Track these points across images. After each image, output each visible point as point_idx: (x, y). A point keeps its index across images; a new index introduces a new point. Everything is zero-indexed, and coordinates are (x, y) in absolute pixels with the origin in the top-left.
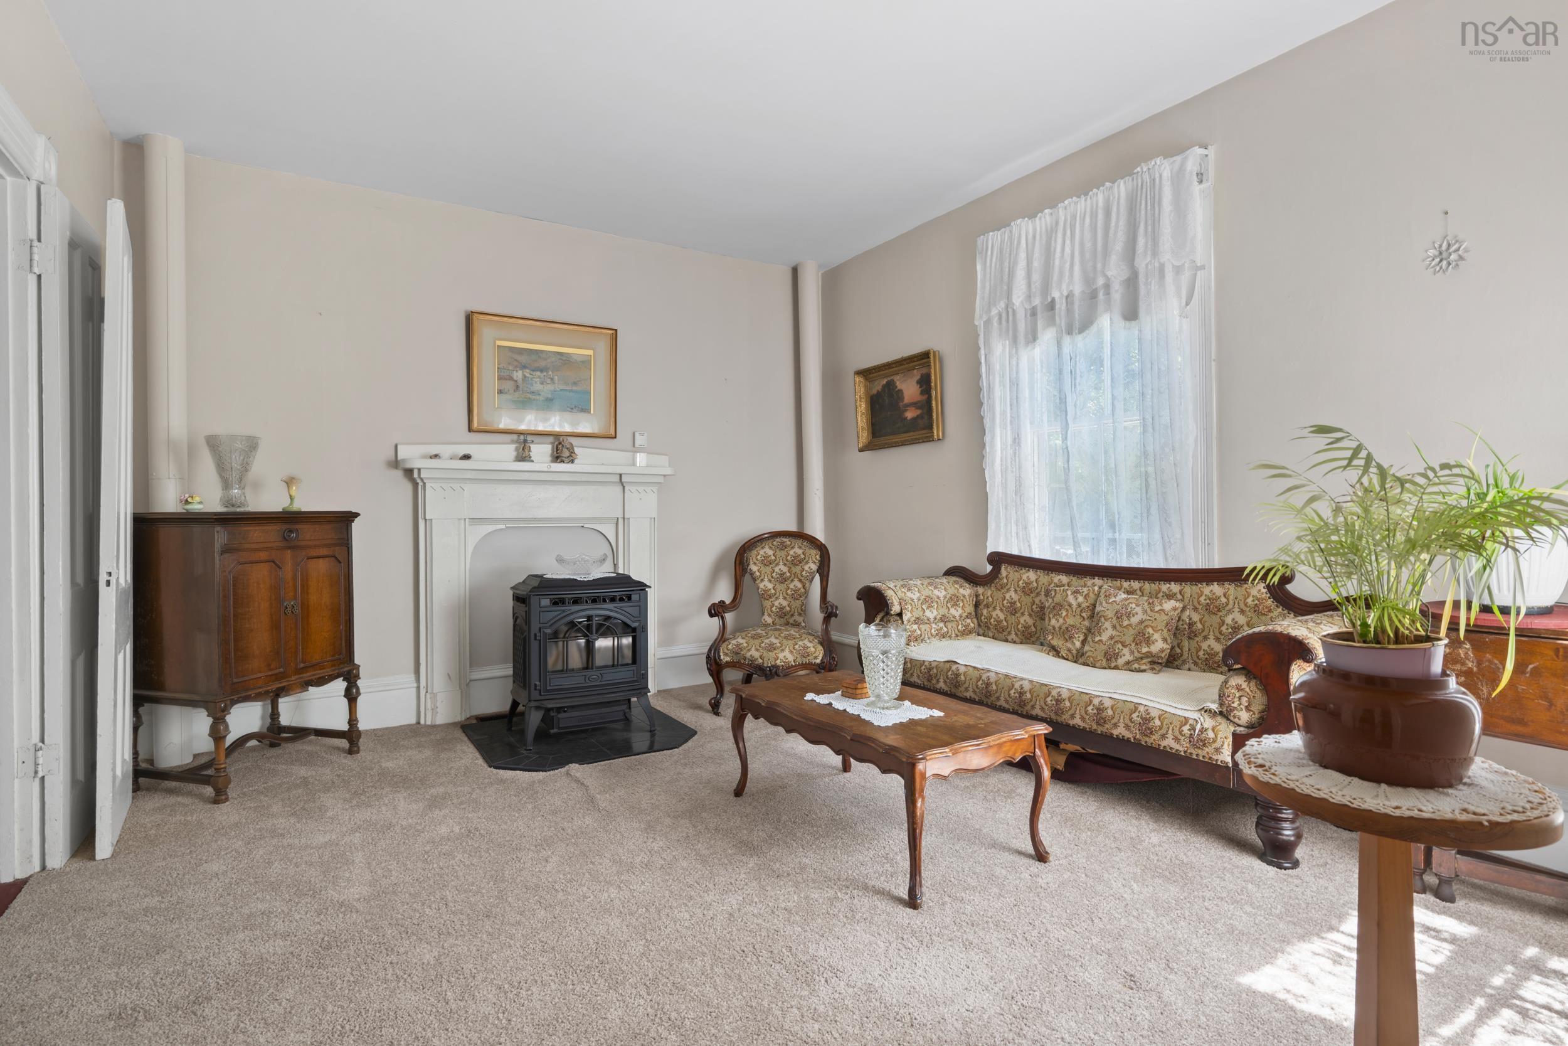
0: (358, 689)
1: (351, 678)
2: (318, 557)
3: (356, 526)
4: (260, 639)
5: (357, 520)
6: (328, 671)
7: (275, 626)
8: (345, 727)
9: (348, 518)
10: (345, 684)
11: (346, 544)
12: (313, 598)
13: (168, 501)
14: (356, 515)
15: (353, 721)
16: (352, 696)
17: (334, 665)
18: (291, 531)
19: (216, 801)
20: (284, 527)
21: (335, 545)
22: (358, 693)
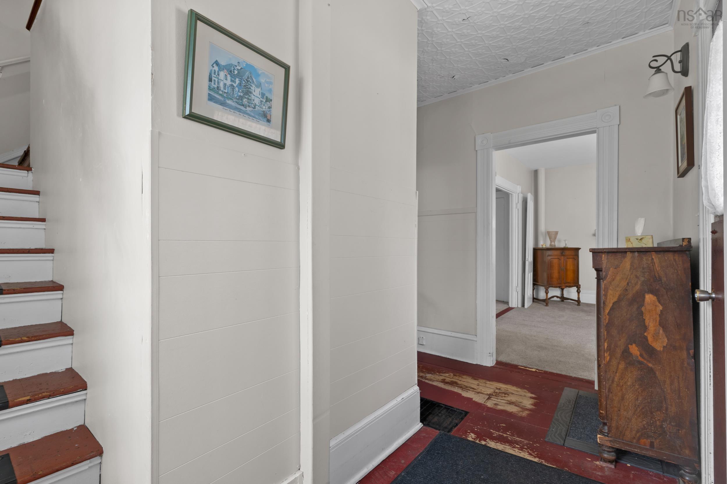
0: (580, 290)
1: (578, 287)
2: (570, 258)
3: (580, 251)
4: (556, 275)
5: (580, 250)
6: (572, 285)
7: (559, 273)
8: (577, 299)
9: (577, 249)
10: (577, 289)
11: (577, 256)
12: (568, 267)
13: (540, 246)
14: (580, 249)
15: (579, 298)
16: (578, 292)
17: (573, 284)
18: (563, 252)
19: (546, 306)
20: (561, 251)
21: (574, 256)
22: (580, 292)
